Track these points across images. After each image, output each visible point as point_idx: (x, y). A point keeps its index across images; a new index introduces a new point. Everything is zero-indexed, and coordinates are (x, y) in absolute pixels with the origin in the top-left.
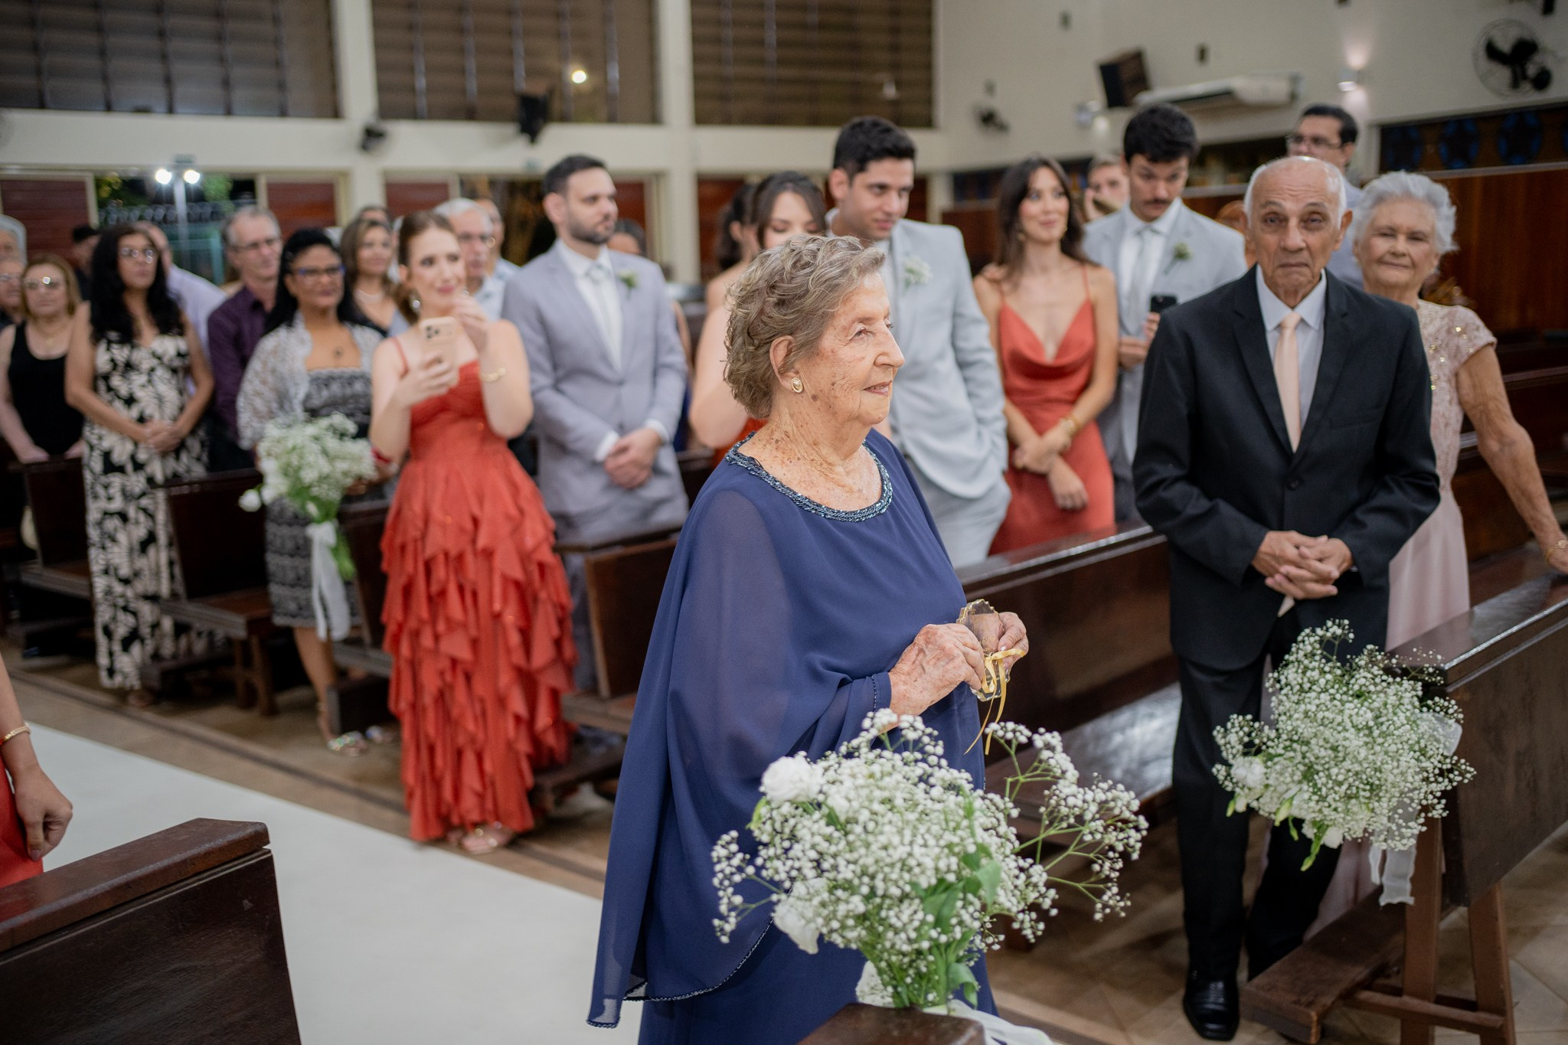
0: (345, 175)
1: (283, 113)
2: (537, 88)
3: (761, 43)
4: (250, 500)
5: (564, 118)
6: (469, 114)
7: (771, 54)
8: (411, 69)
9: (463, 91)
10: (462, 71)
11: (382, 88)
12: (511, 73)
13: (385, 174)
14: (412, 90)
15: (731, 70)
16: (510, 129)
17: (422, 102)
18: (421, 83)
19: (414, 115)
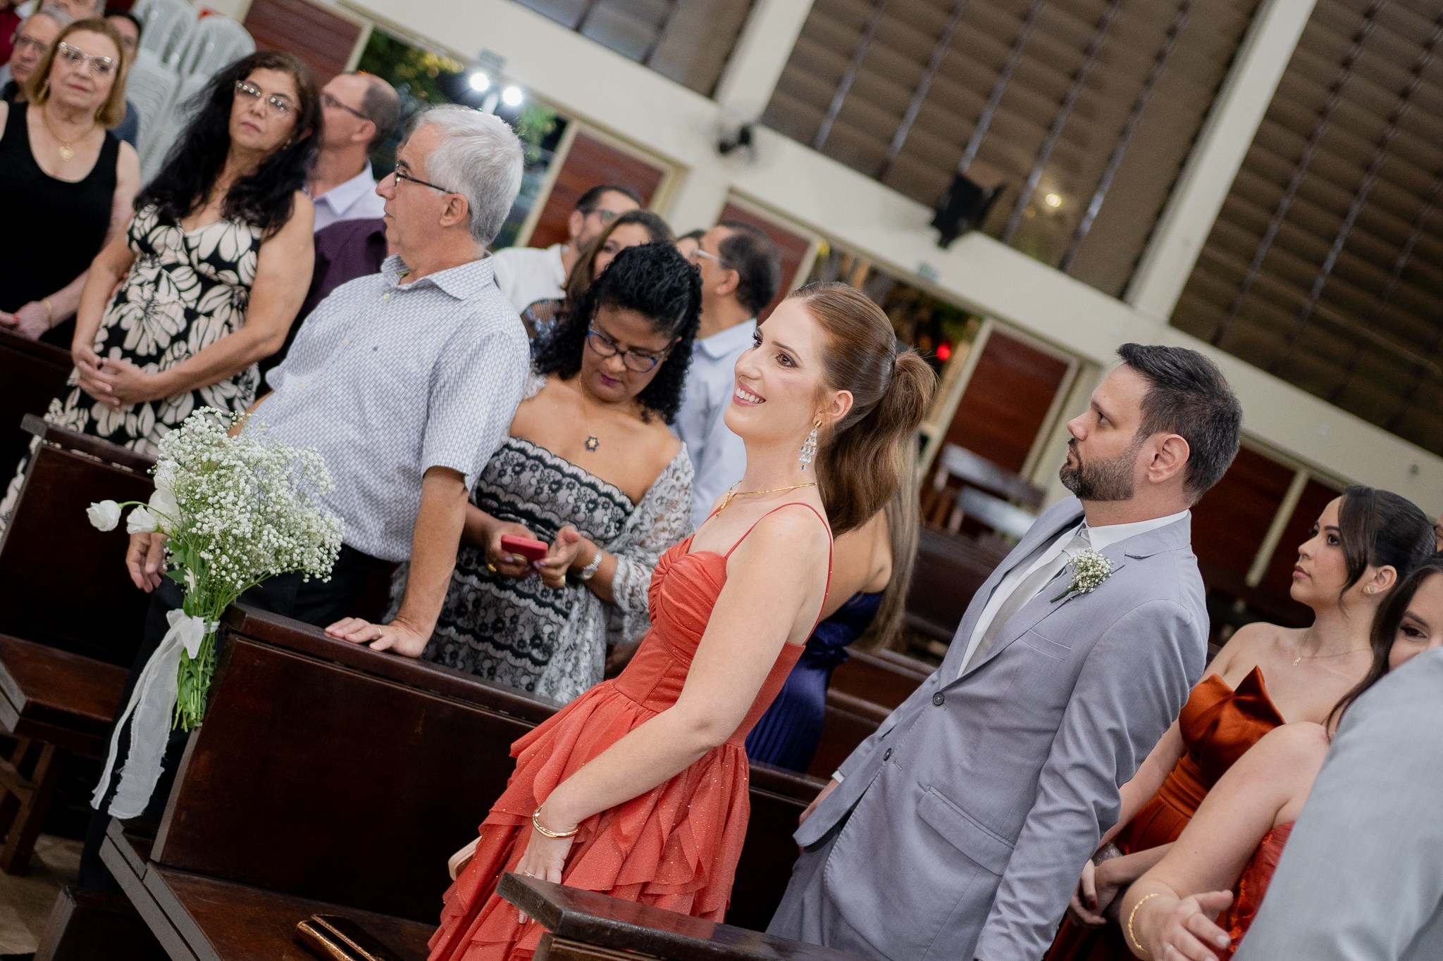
0: (682, 169)
1: (645, 61)
2: (985, 178)
3: (1319, 262)
4: (104, 514)
5: (1000, 235)
6: (881, 172)
7: (1321, 282)
8: (838, 82)
9: (890, 140)
10: (902, 115)
11: (784, 84)
12: (964, 145)
13: (732, 191)
14: (825, 108)
15: (1254, 275)
16: (925, 214)
17: (827, 127)
18: (838, 104)
19: (809, 140)
